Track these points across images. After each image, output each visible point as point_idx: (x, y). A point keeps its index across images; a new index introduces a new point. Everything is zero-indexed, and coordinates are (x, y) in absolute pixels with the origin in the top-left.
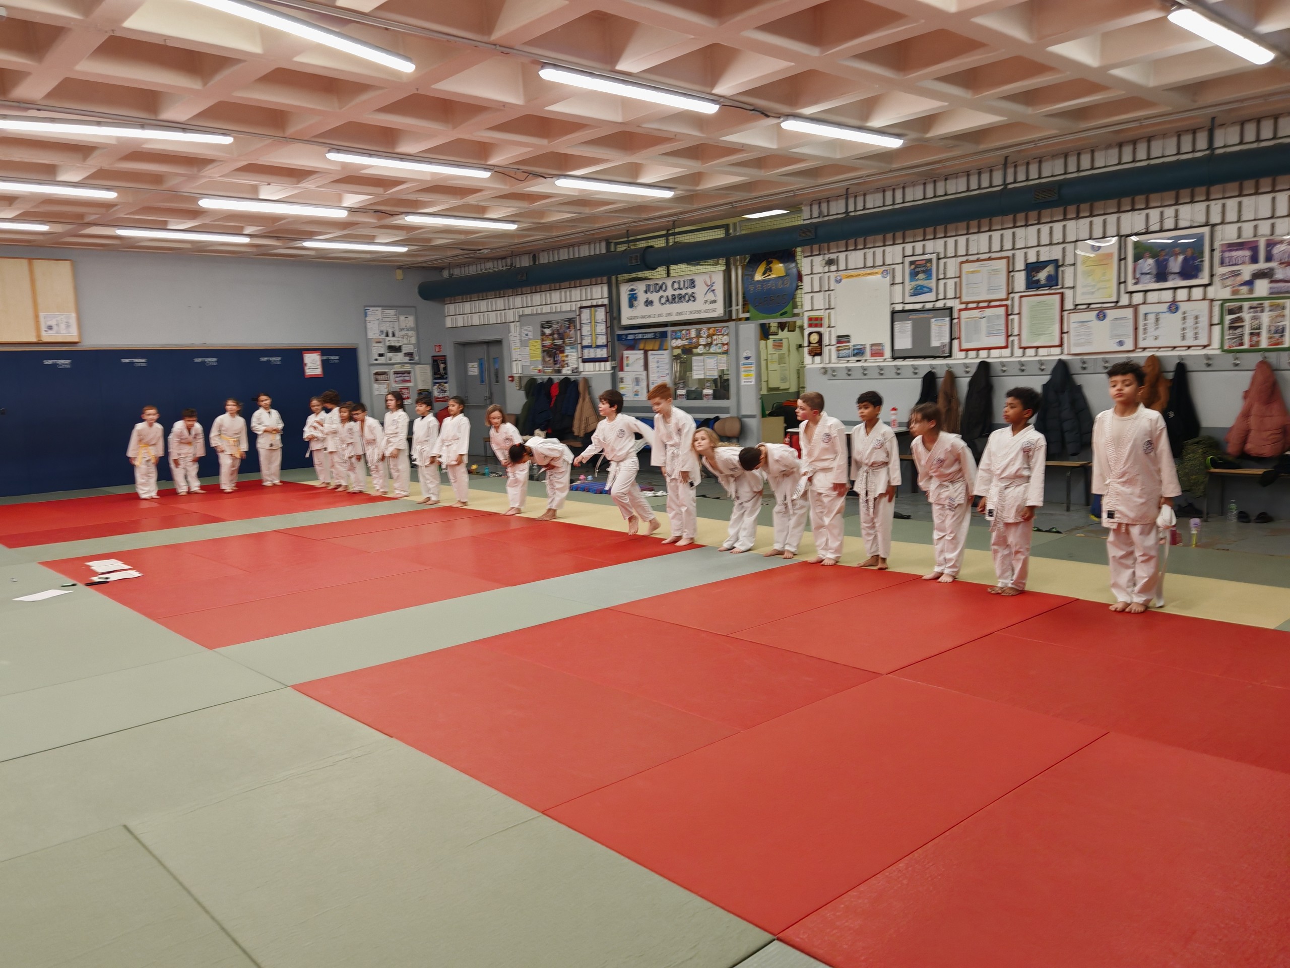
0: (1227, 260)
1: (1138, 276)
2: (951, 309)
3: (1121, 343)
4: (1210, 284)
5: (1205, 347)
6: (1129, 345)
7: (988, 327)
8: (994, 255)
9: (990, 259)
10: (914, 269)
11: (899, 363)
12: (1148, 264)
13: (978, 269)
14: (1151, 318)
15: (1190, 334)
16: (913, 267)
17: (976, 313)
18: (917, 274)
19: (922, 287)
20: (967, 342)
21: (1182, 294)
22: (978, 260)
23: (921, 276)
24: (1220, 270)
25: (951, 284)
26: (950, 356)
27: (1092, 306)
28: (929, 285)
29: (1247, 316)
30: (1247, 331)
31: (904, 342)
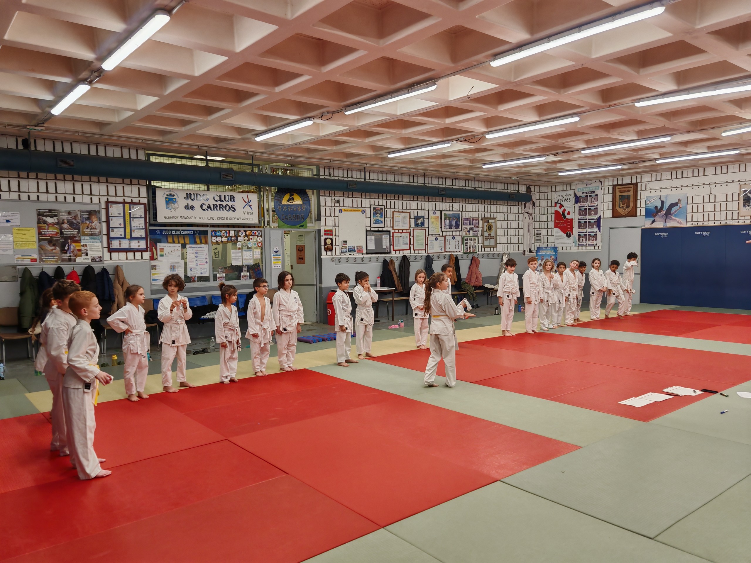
0: (465, 223)
1: (445, 226)
2: (390, 231)
3: (441, 249)
4: (461, 231)
5: (460, 251)
6: (443, 251)
7: (403, 241)
8: (404, 211)
9: (402, 212)
10: (376, 211)
11: (370, 256)
12: (447, 222)
13: (399, 215)
14: (449, 240)
15: (457, 247)
16: (375, 210)
17: (399, 234)
18: (377, 214)
19: (378, 220)
20: (396, 247)
21: (454, 233)
22: (399, 212)
23: (378, 215)
24: (463, 226)
25: (389, 220)
26: (390, 253)
27: (433, 235)
28: (382, 220)
29: (468, 242)
30: (469, 247)
31: (372, 246)
